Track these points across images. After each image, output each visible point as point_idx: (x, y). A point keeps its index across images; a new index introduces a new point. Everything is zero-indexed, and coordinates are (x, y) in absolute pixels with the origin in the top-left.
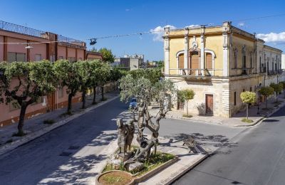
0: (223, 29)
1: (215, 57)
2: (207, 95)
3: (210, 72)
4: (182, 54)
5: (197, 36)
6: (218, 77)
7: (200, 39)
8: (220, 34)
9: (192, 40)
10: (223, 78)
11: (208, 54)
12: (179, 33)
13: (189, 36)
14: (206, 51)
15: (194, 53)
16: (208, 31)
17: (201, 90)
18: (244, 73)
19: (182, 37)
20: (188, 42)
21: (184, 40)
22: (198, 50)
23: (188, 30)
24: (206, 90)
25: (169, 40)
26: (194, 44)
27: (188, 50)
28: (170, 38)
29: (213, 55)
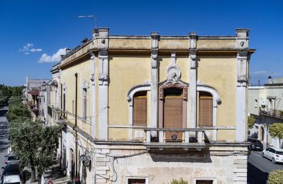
0: (236, 44)
1: (219, 103)
2: (200, 183)
3: (208, 133)
4: (144, 93)
5: (182, 54)
8: (230, 54)
9: (167, 62)
10: (236, 145)
11: (202, 94)
12: (134, 44)
14: (200, 89)
15: (173, 91)
16: (204, 45)
17: (188, 171)
19: (144, 53)
20: (158, 66)
21: (149, 62)
22: (181, 85)
23: (158, 38)
24: (197, 173)
25: (109, 59)
26: (173, 71)
27: (159, 85)
28: (112, 53)
29: (216, 97)
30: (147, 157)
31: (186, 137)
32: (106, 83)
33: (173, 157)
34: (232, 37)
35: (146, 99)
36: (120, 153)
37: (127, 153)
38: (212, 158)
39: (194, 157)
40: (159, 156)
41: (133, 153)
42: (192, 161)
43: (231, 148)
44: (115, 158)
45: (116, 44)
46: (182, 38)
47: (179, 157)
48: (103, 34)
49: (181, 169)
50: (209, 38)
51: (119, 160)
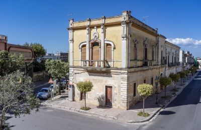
0: (121, 19)
1: (115, 48)
2: (107, 87)
3: (109, 63)
4: (84, 46)
5: (98, 26)
6: (117, 69)
7: (100, 30)
8: (119, 24)
9: (94, 31)
10: (121, 69)
11: (108, 45)
12: (82, 24)
13: (91, 27)
14: (106, 42)
15: (95, 44)
16: (108, 21)
17: (102, 81)
18: (145, 64)
19: (84, 28)
20: (89, 33)
21: (86, 32)
22: (98, 41)
23: (90, 20)
24: (106, 82)
25: (73, 32)
26: (95, 35)
27: (90, 41)
28: (74, 29)
29: (112, 45)
30: (87, 73)
31: (96, 64)
32: (72, 42)
33: (96, 74)
34: (120, 15)
35: (85, 49)
37: (80, 72)
40: (91, 73)
42: (104, 76)
43: (120, 71)
44: (75, 74)
45: (76, 25)
46: (99, 19)
47: (98, 74)
48: (71, 21)
49: (99, 80)
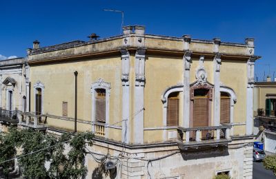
0: (247, 51)
1: (235, 102)
4: (176, 94)
8: (242, 59)
12: (168, 45)
16: (224, 50)
19: (177, 55)
22: (208, 86)
24: (218, 166)
25: (146, 58)
26: (201, 72)
27: (191, 85)
28: (150, 53)
29: (233, 97)
30: (179, 156)
31: (217, 134)
32: (142, 83)
33: (200, 154)
34: (245, 45)
35: (178, 100)
36: (154, 156)
37: (161, 155)
38: (230, 151)
39: (216, 152)
40: (189, 154)
41: (166, 154)
42: (215, 156)
43: (243, 141)
44: (150, 161)
46: (208, 43)
47: (205, 153)
48: (140, 32)
49: (206, 164)
50: (228, 44)
51: (153, 163)
